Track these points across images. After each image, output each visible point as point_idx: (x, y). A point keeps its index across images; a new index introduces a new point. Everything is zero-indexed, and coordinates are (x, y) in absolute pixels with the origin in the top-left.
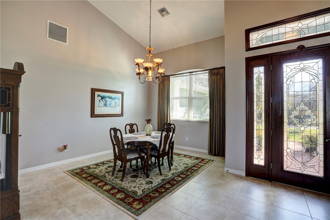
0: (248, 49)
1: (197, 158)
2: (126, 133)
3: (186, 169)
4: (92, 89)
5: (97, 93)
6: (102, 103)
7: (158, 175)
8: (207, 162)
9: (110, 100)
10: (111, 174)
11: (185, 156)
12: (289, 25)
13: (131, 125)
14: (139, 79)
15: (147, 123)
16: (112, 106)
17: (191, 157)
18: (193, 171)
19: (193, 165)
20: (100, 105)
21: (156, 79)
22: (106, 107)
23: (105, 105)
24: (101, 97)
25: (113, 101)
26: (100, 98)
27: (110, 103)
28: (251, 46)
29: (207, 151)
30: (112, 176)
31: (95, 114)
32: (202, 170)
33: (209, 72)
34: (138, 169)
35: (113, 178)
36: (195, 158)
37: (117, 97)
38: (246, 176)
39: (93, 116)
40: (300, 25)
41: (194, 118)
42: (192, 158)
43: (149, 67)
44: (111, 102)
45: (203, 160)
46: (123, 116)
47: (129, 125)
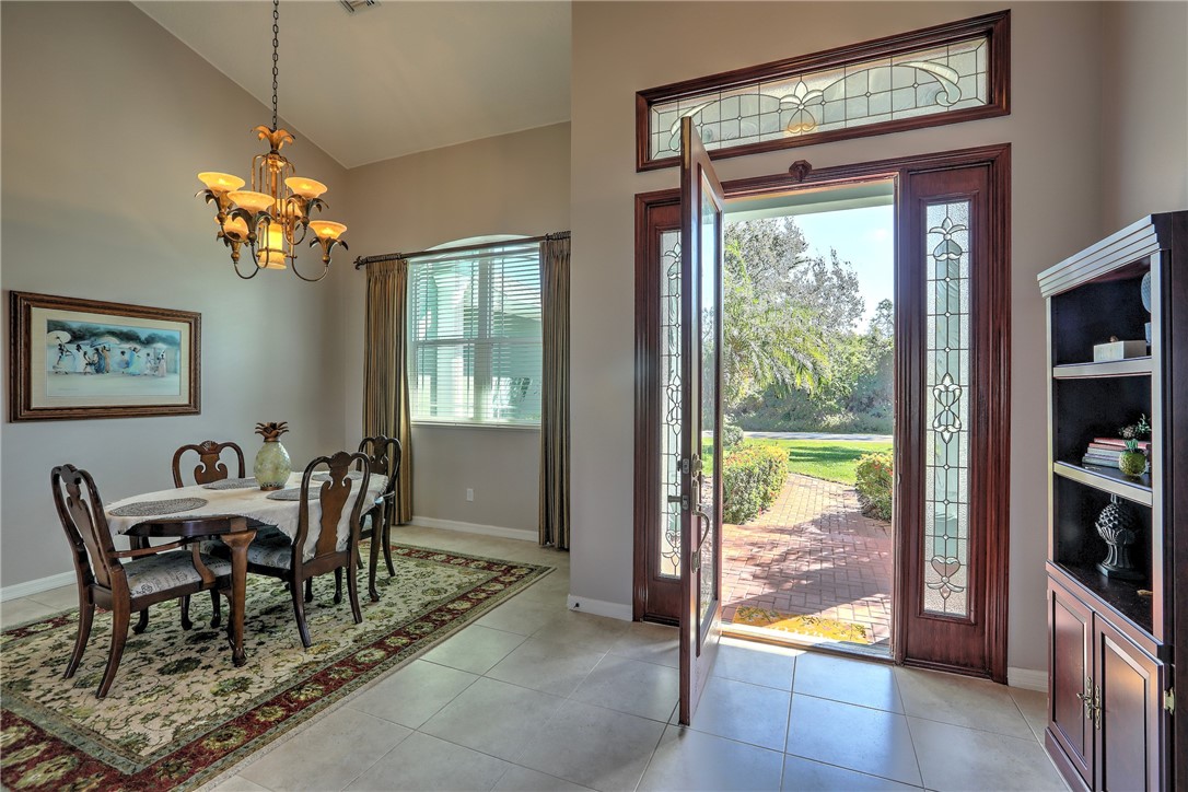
0: (645, 164)
1: (490, 565)
2: (179, 484)
3: (425, 612)
4: (14, 297)
5: (40, 317)
6: (78, 359)
7: (293, 647)
8: (521, 577)
9: (126, 346)
10: (63, 668)
11: (450, 558)
12: (771, 87)
13: (209, 451)
14: (235, 259)
15: (266, 440)
16: (137, 372)
17: (468, 560)
18: (448, 617)
19: (462, 592)
20: (66, 364)
21: (357, 268)
22: (100, 375)
23: (99, 368)
24: (69, 330)
25: (143, 351)
26: (66, 337)
27: (127, 357)
28: (656, 156)
29: (534, 536)
30: (64, 677)
31: (33, 406)
32: (487, 609)
33: (542, 245)
34: (217, 630)
35: (68, 684)
36: (482, 564)
37: (159, 333)
38: (634, 620)
39: (25, 413)
40: (801, 91)
41: (495, 416)
42: (472, 565)
43: (255, 208)
44: (132, 356)
45: (509, 569)
46: (198, 413)
47: (199, 449)
